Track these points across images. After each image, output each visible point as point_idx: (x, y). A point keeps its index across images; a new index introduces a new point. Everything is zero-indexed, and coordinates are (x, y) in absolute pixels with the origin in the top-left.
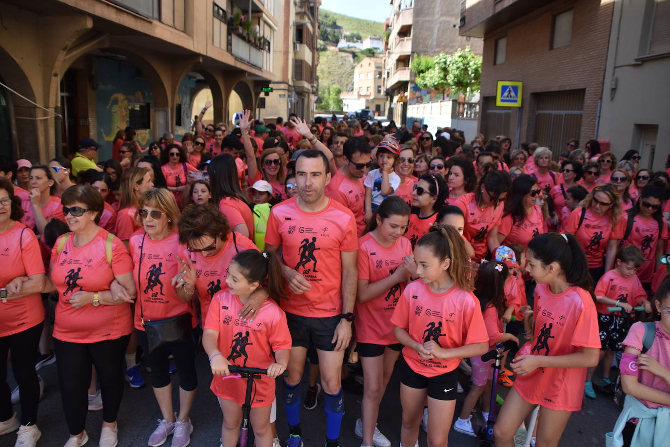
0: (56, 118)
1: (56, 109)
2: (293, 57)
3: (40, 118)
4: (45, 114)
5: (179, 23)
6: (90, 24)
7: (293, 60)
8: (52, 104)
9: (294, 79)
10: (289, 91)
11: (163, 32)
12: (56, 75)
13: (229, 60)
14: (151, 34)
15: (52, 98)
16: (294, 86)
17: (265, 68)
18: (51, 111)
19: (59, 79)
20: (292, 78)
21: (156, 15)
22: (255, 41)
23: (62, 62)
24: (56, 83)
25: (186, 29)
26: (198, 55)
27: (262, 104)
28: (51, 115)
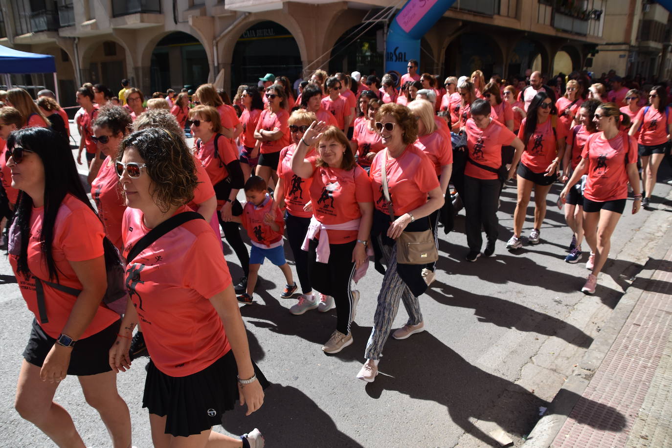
0: (442, 68)
1: (442, 64)
2: (642, 18)
3: (435, 68)
4: (438, 65)
5: (512, 12)
6: (460, 24)
7: (640, 21)
8: (441, 61)
9: (640, 40)
10: (630, 51)
11: (499, 21)
12: (444, 48)
13: (552, 32)
14: (492, 24)
15: (441, 58)
16: (639, 47)
17: (592, 33)
18: (440, 65)
19: (445, 50)
20: (637, 39)
21: (496, 11)
22: (578, 15)
23: (447, 42)
24: (443, 51)
25: (517, 16)
26: (524, 32)
27: (589, 63)
28: (440, 67)
